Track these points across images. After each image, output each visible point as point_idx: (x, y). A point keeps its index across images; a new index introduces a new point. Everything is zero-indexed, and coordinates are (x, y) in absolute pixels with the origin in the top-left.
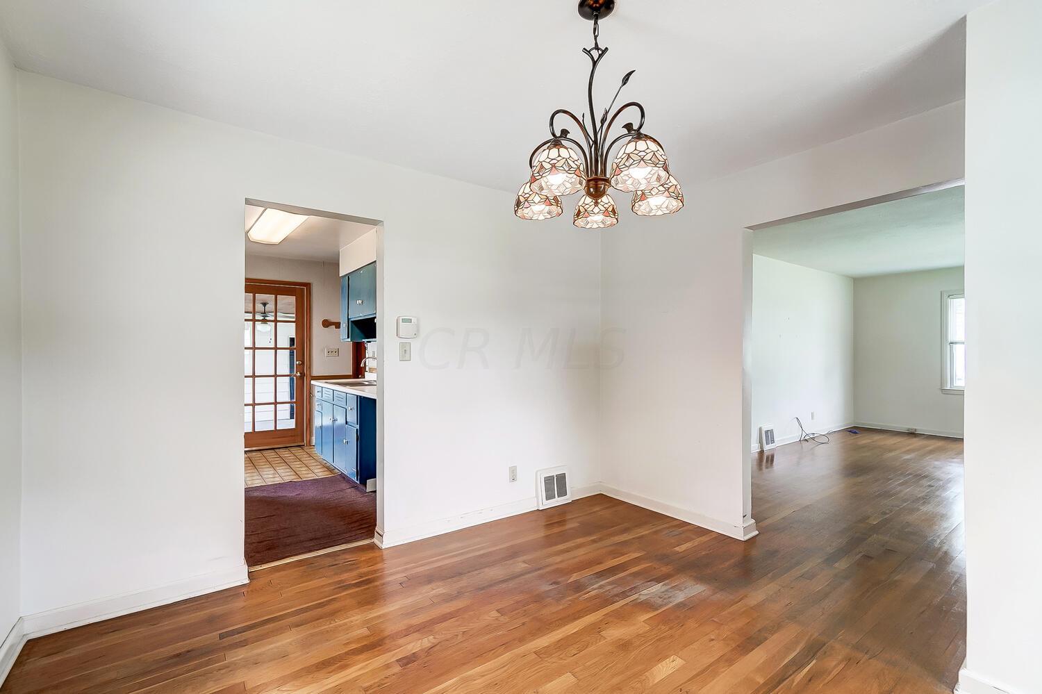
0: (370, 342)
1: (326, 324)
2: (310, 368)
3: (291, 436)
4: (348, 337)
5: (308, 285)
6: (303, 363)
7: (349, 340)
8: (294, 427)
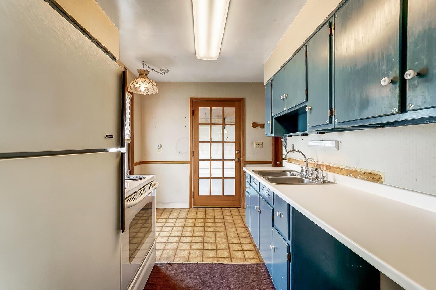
0: (291, 136)
1: (255, 125)
2: (244, 155)
3: (233, 201)
4: (272, 133)
5: (243, 99)
6: (240, 152)
7: (273, 135)
8: (233, 194)
